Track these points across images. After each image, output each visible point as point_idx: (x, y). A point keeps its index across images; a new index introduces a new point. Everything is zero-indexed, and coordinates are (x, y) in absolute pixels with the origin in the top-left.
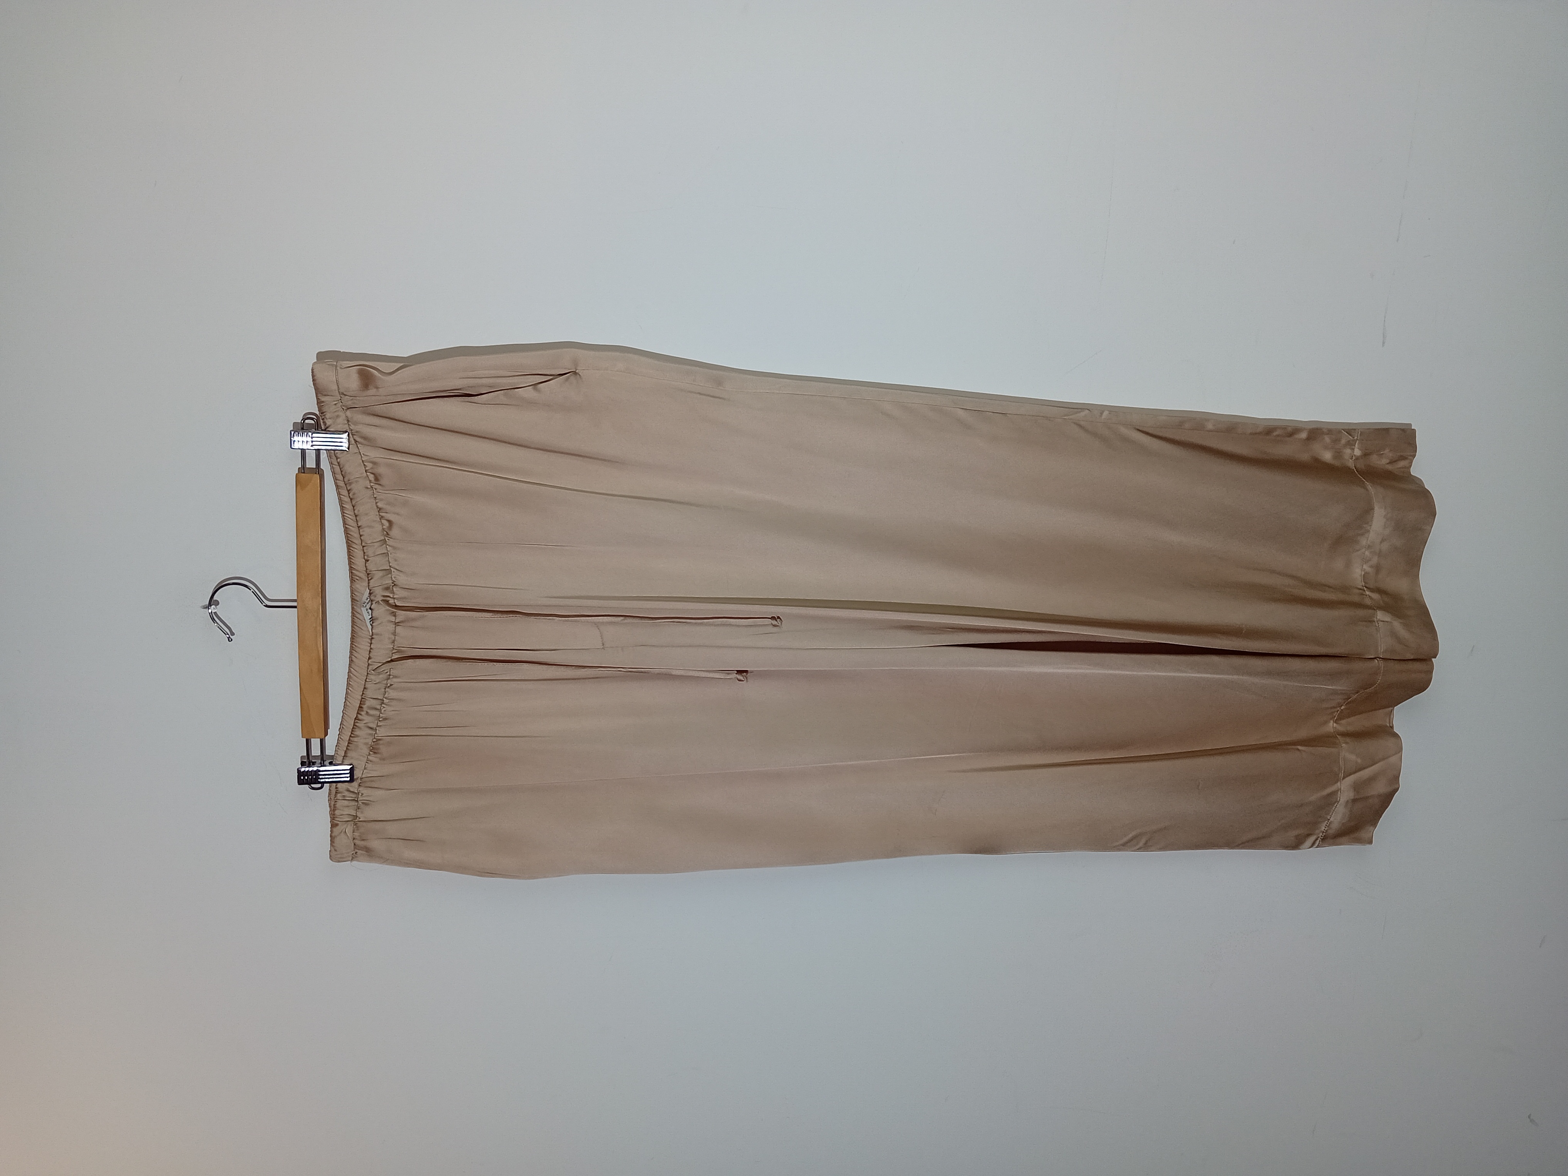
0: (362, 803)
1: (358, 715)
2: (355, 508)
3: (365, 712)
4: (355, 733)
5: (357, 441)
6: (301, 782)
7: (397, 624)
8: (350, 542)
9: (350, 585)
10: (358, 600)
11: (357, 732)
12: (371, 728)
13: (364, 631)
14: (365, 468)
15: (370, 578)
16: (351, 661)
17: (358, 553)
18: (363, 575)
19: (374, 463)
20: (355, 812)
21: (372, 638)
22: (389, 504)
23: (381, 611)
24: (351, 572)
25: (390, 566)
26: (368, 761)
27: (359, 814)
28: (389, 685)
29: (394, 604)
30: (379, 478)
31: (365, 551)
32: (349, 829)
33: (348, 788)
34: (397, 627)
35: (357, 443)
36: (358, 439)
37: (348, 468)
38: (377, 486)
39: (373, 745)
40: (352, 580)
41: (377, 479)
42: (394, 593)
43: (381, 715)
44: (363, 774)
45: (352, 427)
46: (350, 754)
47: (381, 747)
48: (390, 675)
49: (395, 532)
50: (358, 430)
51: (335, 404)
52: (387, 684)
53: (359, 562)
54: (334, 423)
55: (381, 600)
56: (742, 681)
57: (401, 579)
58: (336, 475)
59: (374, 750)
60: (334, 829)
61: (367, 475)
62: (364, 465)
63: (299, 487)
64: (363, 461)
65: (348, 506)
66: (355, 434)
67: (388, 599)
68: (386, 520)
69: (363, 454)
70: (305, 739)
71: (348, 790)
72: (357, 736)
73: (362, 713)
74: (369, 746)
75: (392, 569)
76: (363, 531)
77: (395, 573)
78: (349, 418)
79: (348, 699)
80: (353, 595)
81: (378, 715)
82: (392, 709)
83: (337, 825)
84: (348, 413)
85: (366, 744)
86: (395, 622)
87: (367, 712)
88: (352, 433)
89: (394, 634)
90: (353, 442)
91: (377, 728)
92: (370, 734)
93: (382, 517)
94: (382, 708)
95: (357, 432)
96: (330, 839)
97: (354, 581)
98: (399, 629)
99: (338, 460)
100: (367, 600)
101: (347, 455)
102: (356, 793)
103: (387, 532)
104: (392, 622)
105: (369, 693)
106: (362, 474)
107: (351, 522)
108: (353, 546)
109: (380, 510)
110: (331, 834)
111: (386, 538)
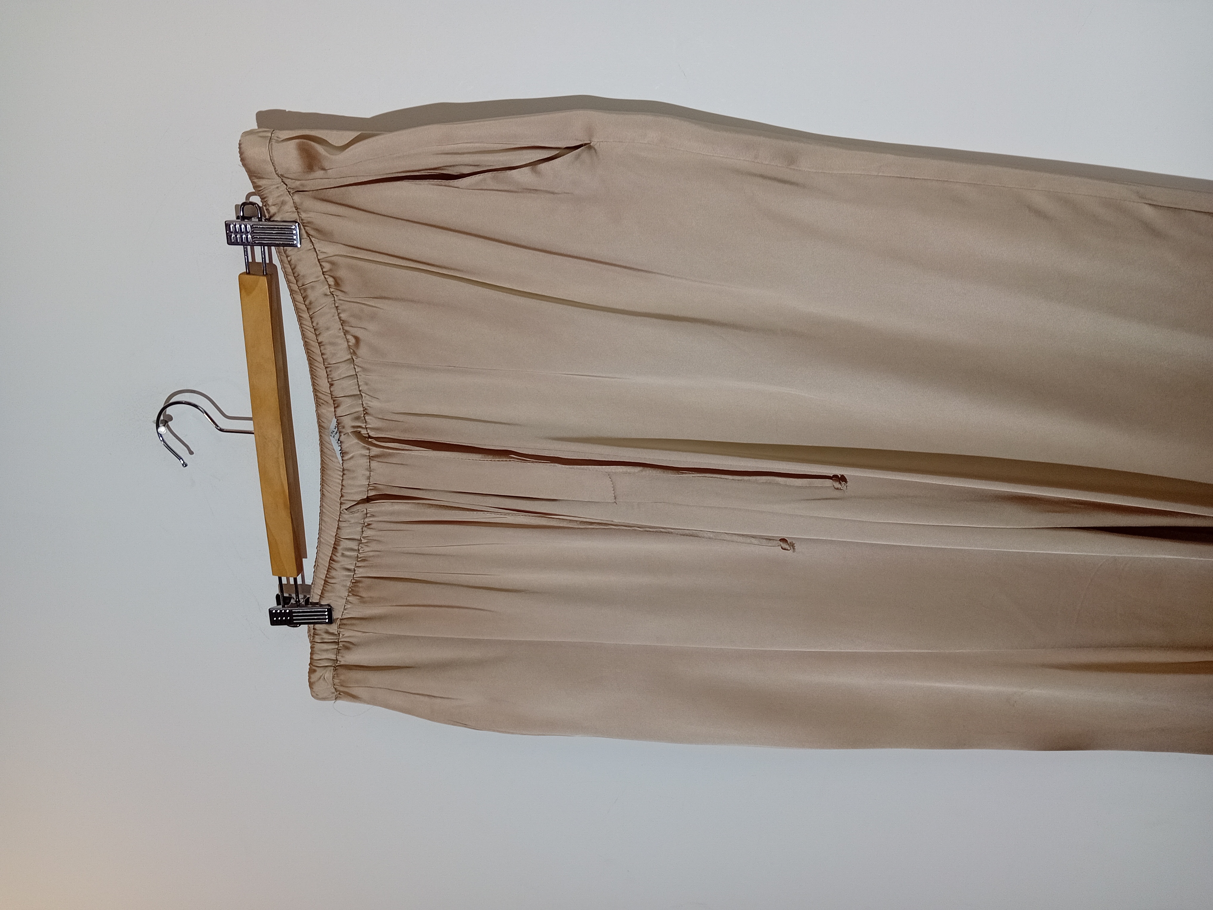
0: (343, 645)
1: (333, 556)
2: (313, 320)
3: (340, 554)
4: (331, 574)
5: (309, 234)
6: (273, 623)
7: (371, 458)
8: (311, 359)
9: (315, 410)
10: (326, 427)
11: (333, 573)
12: (349, 570)
13: (335, 463)
14: (322, 269)
15: (336, 406)
16: (323, 495)
17: (322, 373)
18: (328, 399)
19: (332, 263)
20: (335, 656)
21: (344, 474)
22: (353, 316)
23: (351, 442)
24: (316, 395)
25: (360, 391)
26: (348, 602)
27: (339, 658)
28: (366, 524)
29: (367, 436)
30: (340, 282)
31: (329, 373)
32: (329, 674)
33: (327, 629)
34: (371, 462)
35: (310, 237)
36: (312, 232)
37: (301, 269)
38: (339, 293)
39: (352, 587)
40: (318, 405)
41: (337, 284)
42: (366, 422)
43: (359, 555)
44: (342, 615)
45: (303, 215)
46: (326, 594)
47: (361, 589)
48: (367, 514)
49: (363, 351)
50: (309, 219)
51: (278, 187)
52: (364, 524)
53: (324, 384)
54: (279, 211)
55: (350, 432)
56: (788, 550)
57: (374, 404)
58: (288, 277)
59: (353, 591)
60: (312, 676)
61: (325, 278)
62: (321, 265)
63: (243, 292)
64: (319, 260)
65: (306, 315)
66: (307, 225)
67: (359, 429)
68: (353, 336)
69: (319, 251)
70: (277, 577)
71: (327, 632)
72: (333, 578)
73: (337, 554)
74: (348, 588)
75: (363, 394)
76: (325, 349)
77: (367, 400)
78: (297, 204)
79: (322, 535)
80: (320, 421)
81: (356, 556)
82: (371, 549)
83: (315, 671)
84: (296, 197)
85: (345, 586)
86: (369, 455)
87: (343, 554)
88: (303, 223)
89: (370, 469)
90: (305, 235)
91: (355, 569)
92: (348, 576)
93: (346, 333)
94: (360, 547)
95: (309, 223)
96: (308, 684)
97: (320, 405)
98: (374, 464)
99: (289, 259)
100: (335, 429)
101: (299, 253)
102: (336, 635)
103: (353, 350)
104: (366, 456)
105: (344, 534)
106: (318, 277)
107: (311, 335)
108: (315, 364)
109: (343, 322)
110: (309, 679)
111: (354, 357)
